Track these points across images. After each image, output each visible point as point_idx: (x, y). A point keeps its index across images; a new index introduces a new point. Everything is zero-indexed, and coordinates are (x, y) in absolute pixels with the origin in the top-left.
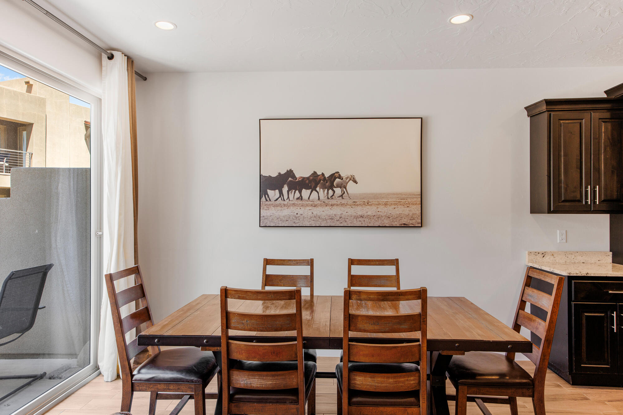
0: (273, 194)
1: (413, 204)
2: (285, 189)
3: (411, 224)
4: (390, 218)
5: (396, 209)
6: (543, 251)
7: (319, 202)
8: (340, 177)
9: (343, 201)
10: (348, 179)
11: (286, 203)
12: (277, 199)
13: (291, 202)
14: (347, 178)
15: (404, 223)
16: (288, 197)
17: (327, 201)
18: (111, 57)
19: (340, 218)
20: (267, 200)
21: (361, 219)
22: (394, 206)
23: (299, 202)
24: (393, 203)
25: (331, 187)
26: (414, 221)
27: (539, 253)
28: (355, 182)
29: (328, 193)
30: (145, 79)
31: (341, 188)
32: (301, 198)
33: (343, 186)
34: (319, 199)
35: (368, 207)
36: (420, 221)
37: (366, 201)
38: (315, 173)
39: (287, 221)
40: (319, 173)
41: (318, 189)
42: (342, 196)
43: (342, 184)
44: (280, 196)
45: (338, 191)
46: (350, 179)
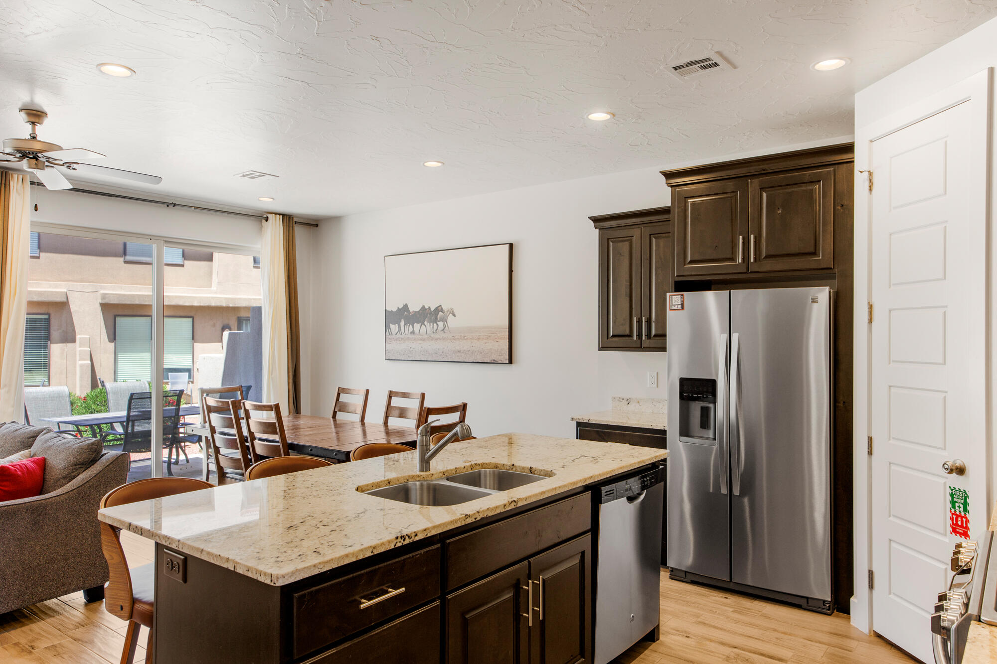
0: (394, 328)
1: (501, 339)
2: (402, 323)
3: (500, 360)
4: (483, 353)
5: (487, 344)
6: (627, 397)
7: (426, 336)
8: (442, 311)
9: (445, 335)
10: (449, 312)
11: (402, 337)
12: (397, 333)
13: (407, 336)
14: (447, 312)
15: (494, 359)
16: (404, 332)
17: (432, 335)
18: (267, 219)
19: (442, 352)
20: (390, 334)
21: (459, 354)
22: (485, 341)
23: (412, 336)
24: (485, 337)
25: (435, 321)
26: (502, 357)
27: (623, 399)
28: (454, 315)
29: (433, 327)
30: (317, 226)
31: (443, 321)
32: (413, 332)
33: (444, 320)
34: (426, 333)
35: (464, 341)
36: (507, 357)
37: (462, 335)
38: (423, 307)
39: (404, 354)
40: (427, 307)
41: (426, 323)
42: (444, 330)
43: (444, 318)
44: (399, 331)
45: (441, 324)
46: (450, 313)
